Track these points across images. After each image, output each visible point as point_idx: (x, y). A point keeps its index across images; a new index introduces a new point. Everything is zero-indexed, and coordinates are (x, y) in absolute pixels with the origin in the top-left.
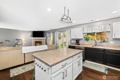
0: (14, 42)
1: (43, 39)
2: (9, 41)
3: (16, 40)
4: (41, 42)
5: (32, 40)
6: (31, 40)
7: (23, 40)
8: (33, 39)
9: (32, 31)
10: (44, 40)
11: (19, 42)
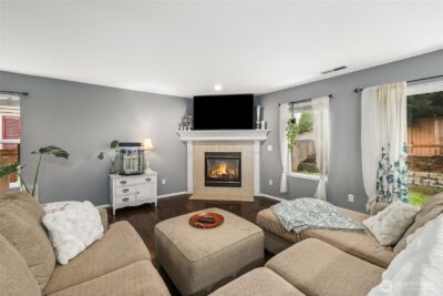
0: (101, 157)
1: (252, 142)
2: (65, 155)
3: (114, 144)
4: (240, 154)
5: (190, 146)
6: (185, 143)
7: (147, 144)
8: (194, 142)
9: (187, 99)
10: (257, 147)
11: (126, 157)
